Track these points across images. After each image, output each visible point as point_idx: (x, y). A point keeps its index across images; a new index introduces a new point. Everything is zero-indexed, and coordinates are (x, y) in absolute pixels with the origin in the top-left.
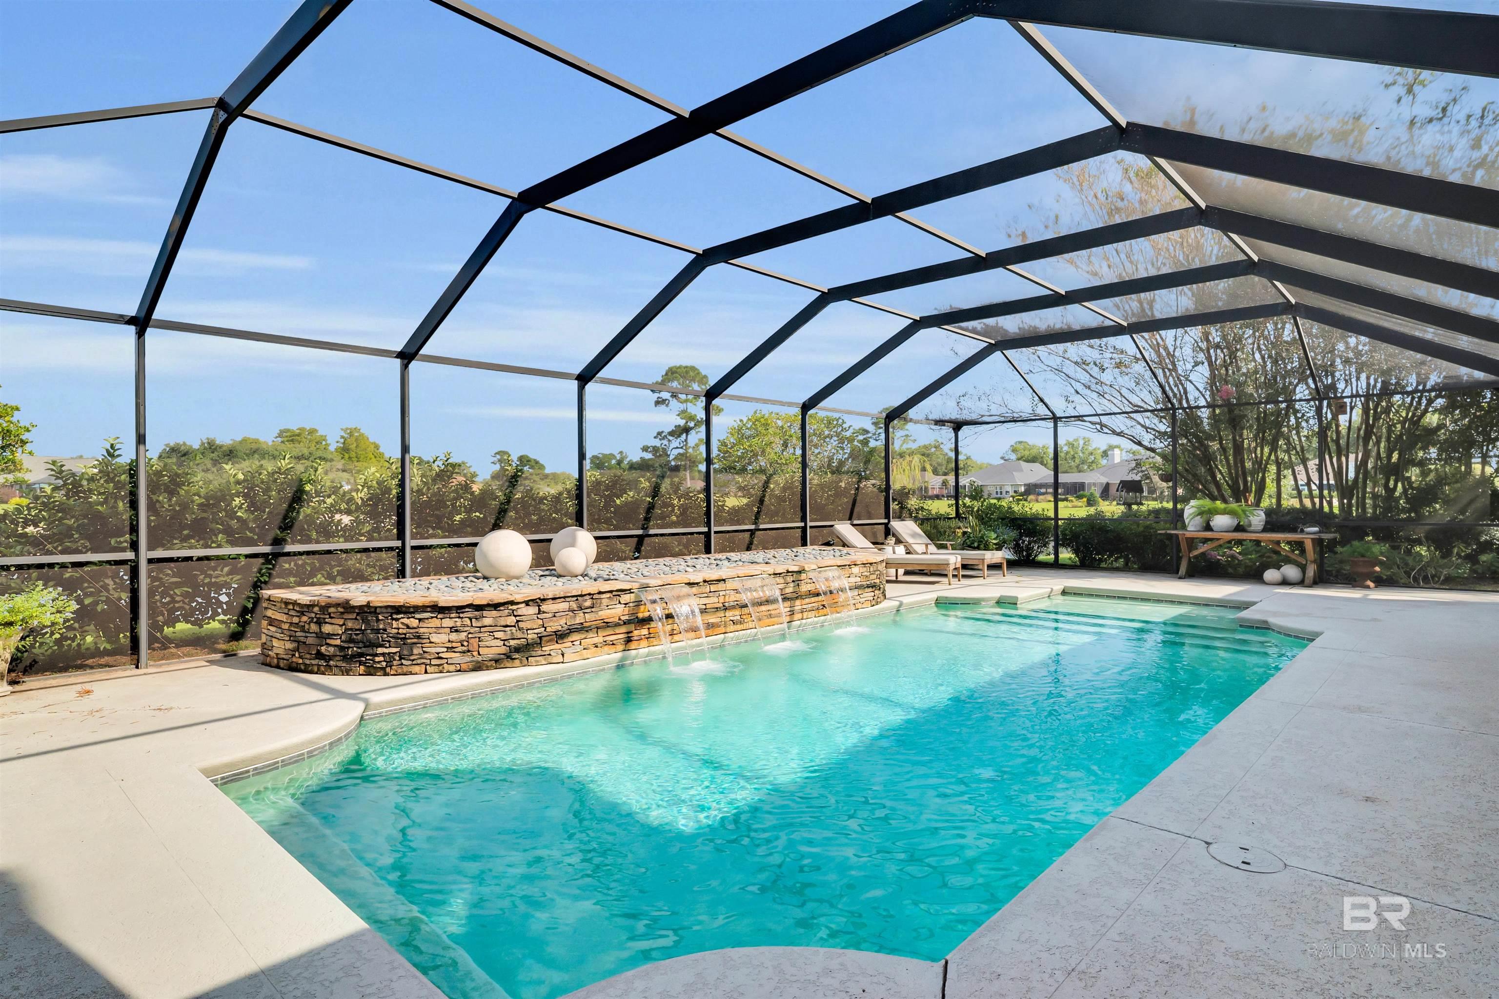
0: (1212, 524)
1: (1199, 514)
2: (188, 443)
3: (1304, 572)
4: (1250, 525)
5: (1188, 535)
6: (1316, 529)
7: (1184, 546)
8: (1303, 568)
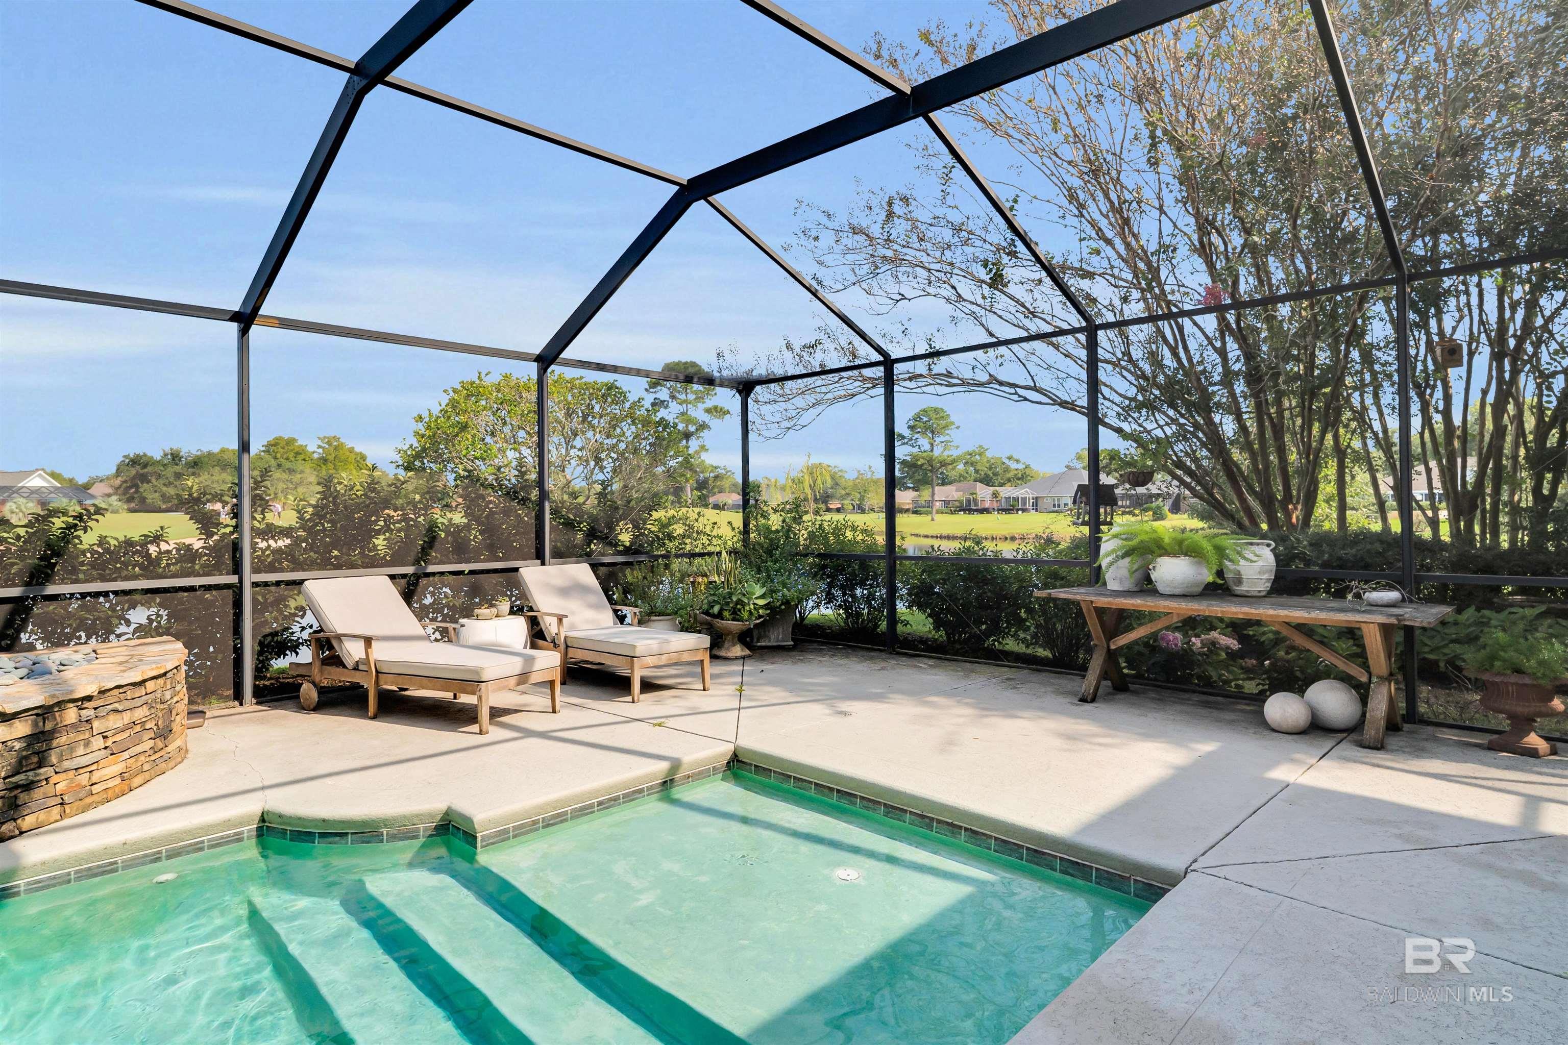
0: (1154, 576)
1: (1126, 554)
2: (149, 454)
3: (1364, 700)
4: (1239, 581)
5: (1103, 601)
6: (1393, 595)
7: (1093, 625)
8: (1362, 692)
